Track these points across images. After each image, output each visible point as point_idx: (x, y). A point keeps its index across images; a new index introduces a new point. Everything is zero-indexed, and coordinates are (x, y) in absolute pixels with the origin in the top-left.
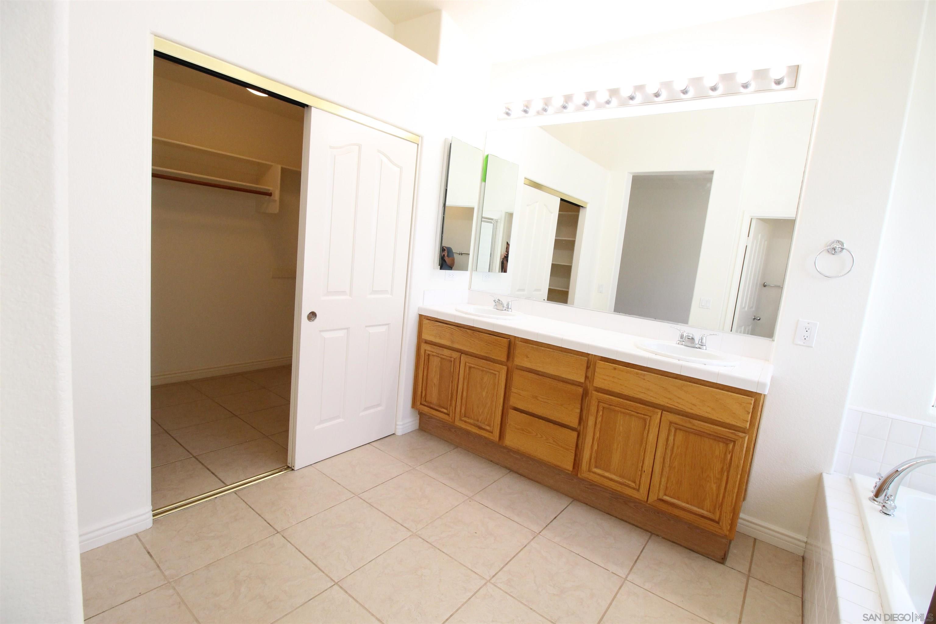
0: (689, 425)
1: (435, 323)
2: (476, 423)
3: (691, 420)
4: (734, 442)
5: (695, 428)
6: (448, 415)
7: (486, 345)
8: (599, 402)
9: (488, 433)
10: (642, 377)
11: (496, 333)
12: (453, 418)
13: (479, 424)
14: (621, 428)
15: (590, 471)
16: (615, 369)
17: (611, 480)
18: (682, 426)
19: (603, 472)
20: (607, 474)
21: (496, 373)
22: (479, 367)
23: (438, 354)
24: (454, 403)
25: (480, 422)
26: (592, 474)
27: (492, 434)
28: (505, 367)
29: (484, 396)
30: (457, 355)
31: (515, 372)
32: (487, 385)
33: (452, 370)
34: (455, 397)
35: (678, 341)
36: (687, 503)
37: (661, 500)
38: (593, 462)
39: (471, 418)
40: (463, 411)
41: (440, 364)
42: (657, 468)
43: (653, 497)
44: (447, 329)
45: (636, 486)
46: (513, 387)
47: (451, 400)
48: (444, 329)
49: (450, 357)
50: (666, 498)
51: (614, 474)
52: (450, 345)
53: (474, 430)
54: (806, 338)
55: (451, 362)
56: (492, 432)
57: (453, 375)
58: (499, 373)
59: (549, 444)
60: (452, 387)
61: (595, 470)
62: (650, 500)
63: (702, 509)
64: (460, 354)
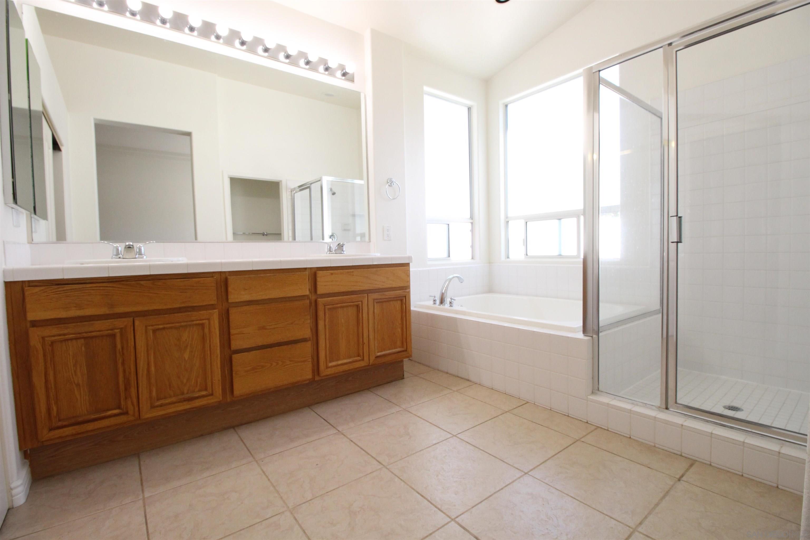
0: (383, 297)
1: (59, 288)
3: (384, 293)
4: (405, 297)
5: (387, 297)
6: (126, 413)
7: (181, 292)
8: (325, 306)
9: (206, 398)
10: (352, 274)
11: (192, 275)
12: (137, 414)
13: (186, 396)
14: (343, 320)
15: (327, 367)
16: (332, 274)
17: (343, 365)
18: (381, 299)
19: (336, 363)
20: (340, 362)
21: (204, 321)
22: (173, 325)
23: (79, 333)
24: (133, 392)
25: (187, 393)
26: (329, 369)
27: (211, 397)
28: (216, 311)
29: (187, 359)
30: (127, 322)
31: (233, 311)
32: (190, 342)
33: (119, 346)
34: (133, 382)
35: (328, 252)
36: (389, 350)
37: (377, 357)
38: (328, 359)
39: (170, 397)
40: (154, 394)
41: (83, 348)
42: (371, 337)
43: (372, 358)
44: (93, 290)
45: (361, 357)
46: (232, 329)
47: (126, 389)
48: (87, 291)
49: (112, 330)
50: (379, 354)
51: (344, 359)
52: (108, 312)
53: (186, 406)
54: (389, 236)
55: (114, 336)
56: (212, 395)
57: (123, 354)
58: (209, 319)
59: (287, 366)
60: (124, 371)
61: (330, 364)
62: (371, 362)
63: (397, 348)
64: (132, 319)
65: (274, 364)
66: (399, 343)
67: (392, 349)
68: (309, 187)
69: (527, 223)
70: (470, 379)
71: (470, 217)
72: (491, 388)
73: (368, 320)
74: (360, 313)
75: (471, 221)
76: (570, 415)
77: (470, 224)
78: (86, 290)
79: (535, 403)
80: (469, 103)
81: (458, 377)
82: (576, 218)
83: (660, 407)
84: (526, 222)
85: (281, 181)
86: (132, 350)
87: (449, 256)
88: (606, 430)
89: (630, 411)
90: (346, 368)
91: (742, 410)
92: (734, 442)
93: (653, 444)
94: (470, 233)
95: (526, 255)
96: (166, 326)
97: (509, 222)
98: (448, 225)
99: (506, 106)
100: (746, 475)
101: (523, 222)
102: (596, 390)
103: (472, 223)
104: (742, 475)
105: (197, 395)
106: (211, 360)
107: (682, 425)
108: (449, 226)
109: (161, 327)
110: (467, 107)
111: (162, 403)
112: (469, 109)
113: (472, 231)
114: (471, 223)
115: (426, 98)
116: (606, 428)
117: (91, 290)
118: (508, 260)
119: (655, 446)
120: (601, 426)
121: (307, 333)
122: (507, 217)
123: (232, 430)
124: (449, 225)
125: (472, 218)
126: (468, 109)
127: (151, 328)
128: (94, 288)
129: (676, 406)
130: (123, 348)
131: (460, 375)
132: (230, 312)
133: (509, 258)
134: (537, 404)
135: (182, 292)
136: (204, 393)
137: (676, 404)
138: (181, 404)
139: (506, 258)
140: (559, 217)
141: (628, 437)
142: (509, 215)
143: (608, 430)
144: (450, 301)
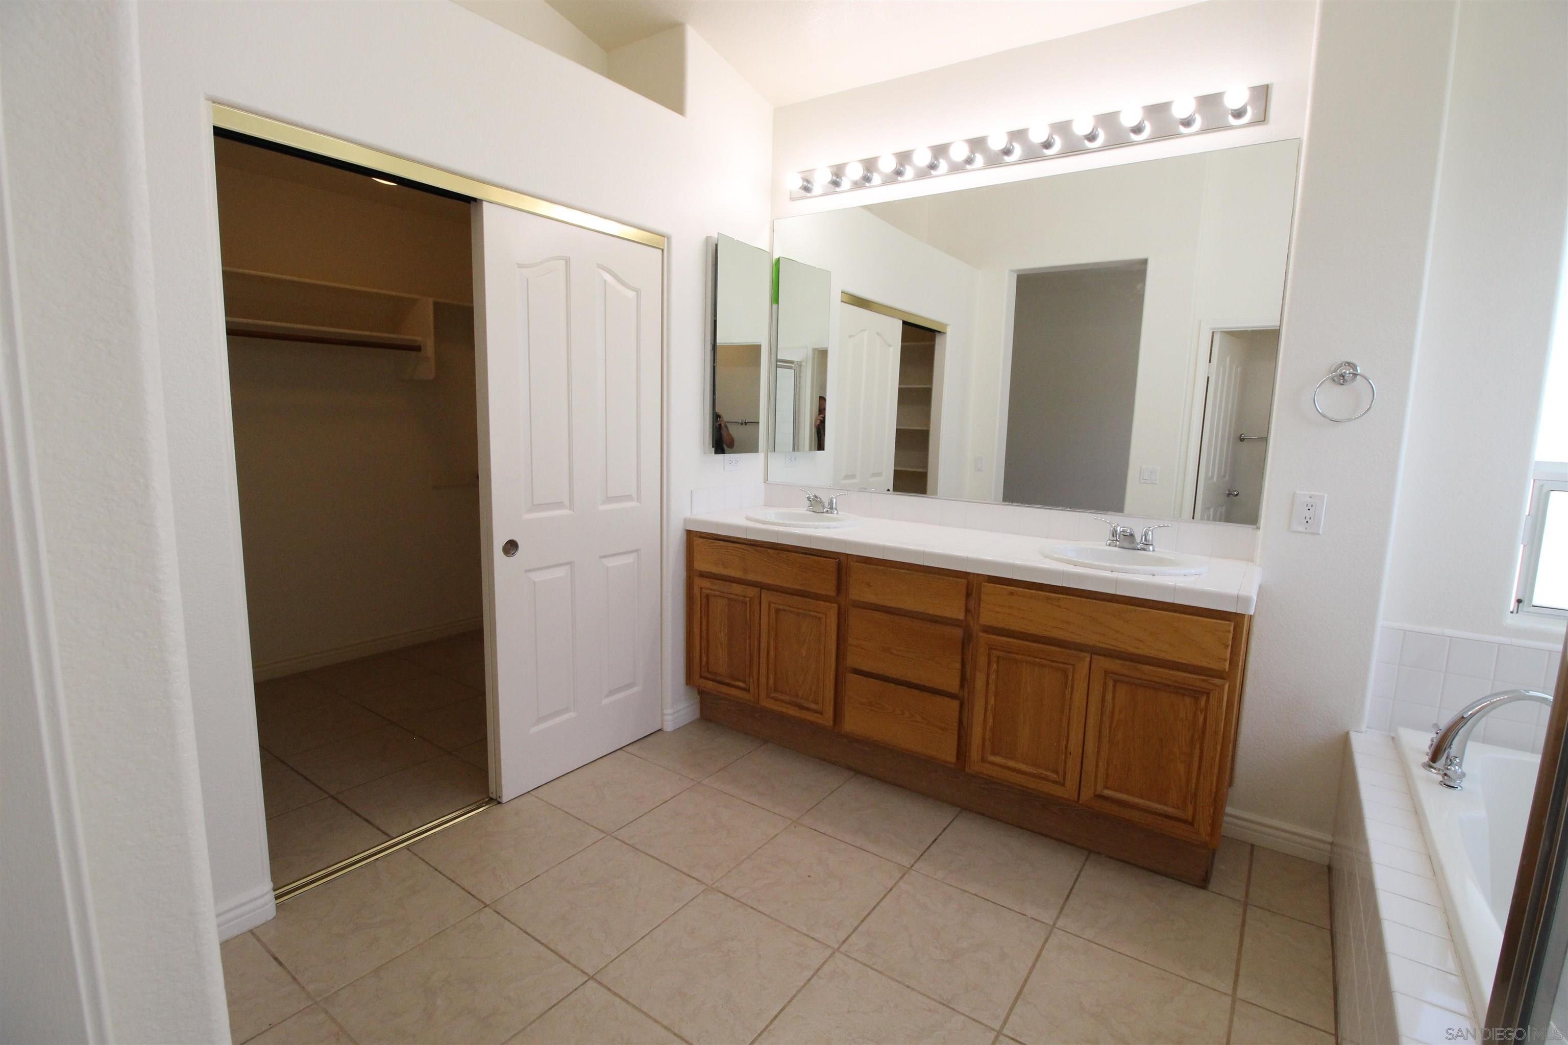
0: (1135, 674)
1: (714, 543)
2: (795, 699)
3: (1139, 665)
4: (1208, 694)
6: (747, 691)
7: (801, 571)
8: (991, 649)
9: (815, 714)
10: (1056, 603)
11: (815, 551)
13: (800, 702)
14: (1029, 688)
15: (983, 760)
16: (1012, 594)
17: (1019, 772)
18: (1125, 676)
19: (1005, 761)
21: (821, 615)
22: (794, 610)
24: (755, 671)
25: (801, 699)
26: (988, 767)
27: (822, 715)
28: (834, 606)
29: (804, 656)
30: (755, 593)
31: (854, 612)
32: (808, 637)
33: (748, 617)
35: (1109, 541)
36: (1142, 797)
37: (1103, 797)
38: (988, 745)
39: (787, 694)
40: (771, 682)
41: (727, 608)
42: (1091, 747)
43: (1086, 795)
45: (1059, 777)
46: (850, 637)
47: (750, 665)
48: (730, 550)
49: (744, 597)
50: (1107, 792)
51: (1023, 762)
52: (742, 577)
53: (792, 711)
54: (1309, 521)
55: (746, 604)
56: (823, 712)
57: (751, 627)
58: (828, 614)
60: (750, 645)
61: (992, 758)
62: (1084, 798)
63: (1166, 804)
64: (760, 591)
65: (899, 711)
67: (1150, 800)
73: (1086, 709)
74: (1067, 687)
86: (757, 624)
90: (1021, 780)
96: (787, 609)
105: (809, 706)
106: (824, 668)
109: (783, 608)
111: (776, 697)
117: (733, 550)
127: (775, 607)
128: (735, 548)
132: (851, 612)
136: (815, 706)
138: (793, 708)
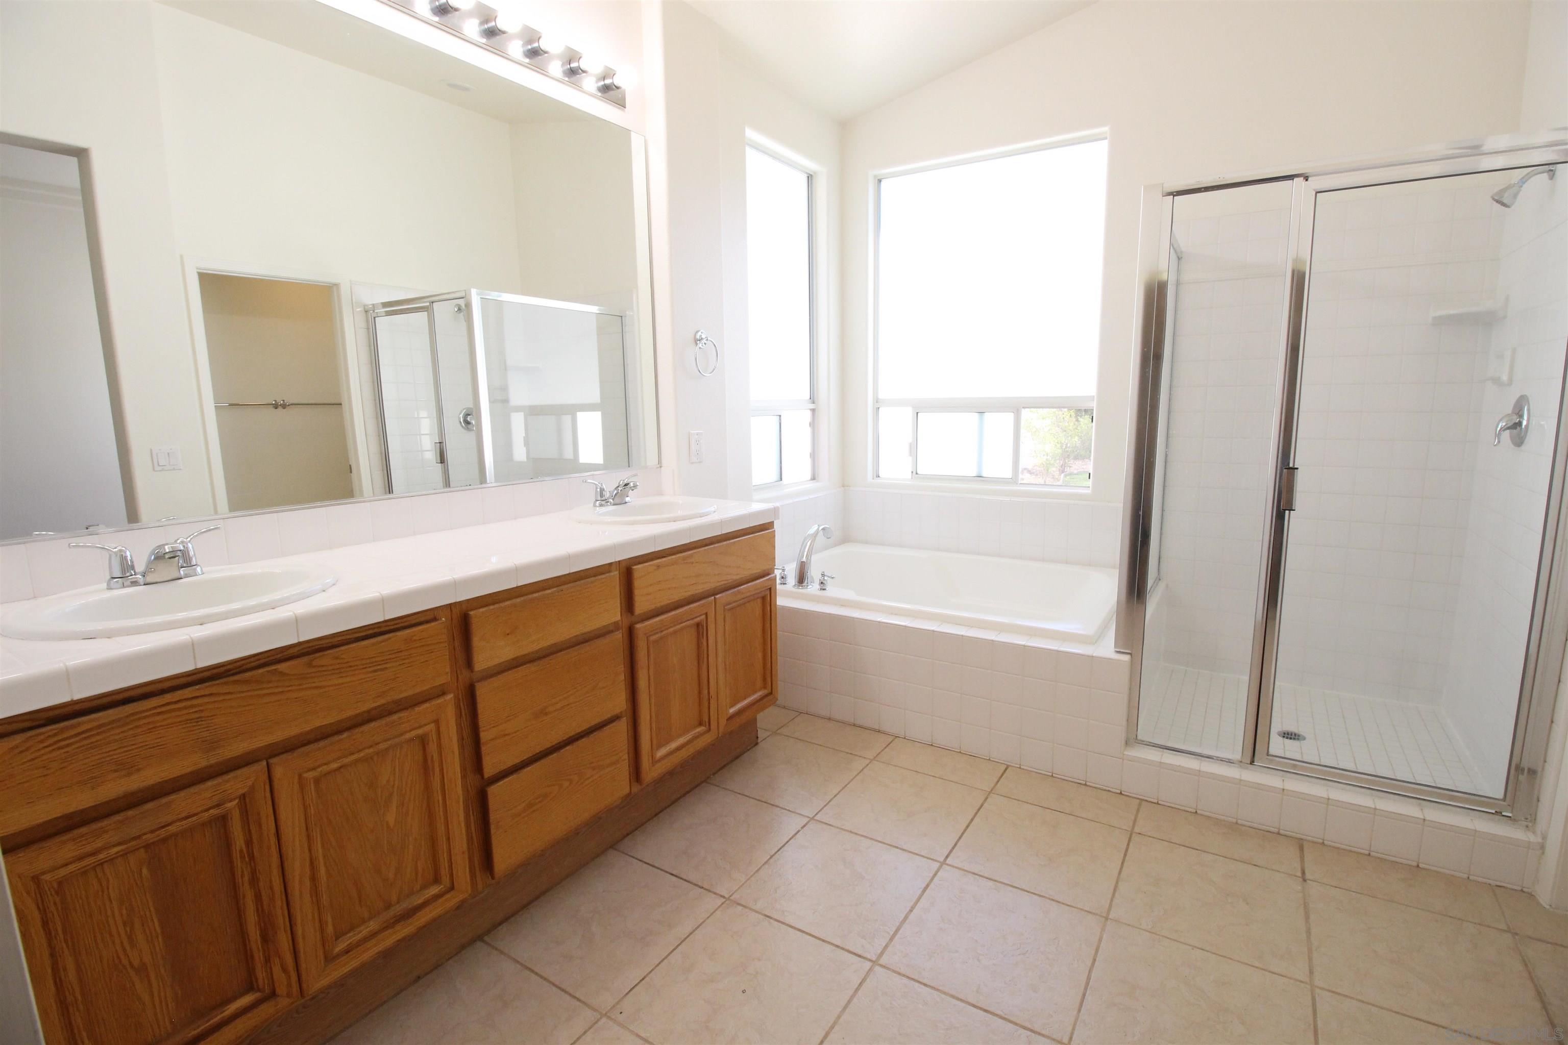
0: (738, 597)
2: (392, 912)
3: (738, 589)
4: (770, 589)
5: (742, 597)
9: (440, 901)
10: (690, 560)
11: (393, 623)
12: (295, 988)
13: (397, 909)
14: (674, 658)
15: (654, 762)
16: (658, 567)
17: (678, 749)
18: (735, 601)
19: (668, 748)
20: (673, 745)
22: (362, 754)
23: (134, 839)
24: (283, 940)
25: (398, 902)
26: (659, 765)
27: (452, 893)
28: (450, 696)
29: (391, 824)
30: (254, 774)
31: (482, 690)
32: (397, 783)
33: (239, 841)
34: (281, 920)
35: (598, 502)
36: (745, 699)
37: (731, 718)
38: (655, 742)
39: (363, 921)
40: (330, 929)
41: (145, 871)
42: (721, 681)
43: (723, 722)
44: (159, 714)
45: (706, 726)
46: (483, 731)
47: (265, 939)
48: (141, 722)
49: (218, 806)
50: (731, 712)
51: (680, 736)
52: (204, 763)
55: (223, 819)
56: (452, 888)
57: (252, 857)
58: (437, 722)
59: (587, 782)
60: (258, 897)
61: (659, 754)
62: (721, 730)
63: (757, 692)
64: (264, 763)
65: (566, 784)
66: (759, 682)
67: (749, 696)
68: (428, 309)
69: (919, 414)
70: (883, 728)
71: (809, 397)
72: (931, 744)
73: (716, 649)
74: (703, 637)
75: (812, 406)
76: (1088, 783)
77: (809, 413)
78: (139, 719)
79: (1022, 767)
80: (812, 166)
81: (854, 725)
82: (1013, 414)
83: (1241, 762)
84: (917, 413)
85: (337, 285)
86: (273, 841)
87: (781, 479)
88: (1155, 803)
89: (1199, 773)
90: (684, 754)
91: (1304, 739)
92: (1358, 808)
93: (1234, 821)
94: (809, 430)
95: (914, 473)
96: (346, 761)
97: (880, 409)
98: (778, 417)
99: (880, 181)
100: (1374, 853)
101: (909, 412)
102: (1132, 740)
103: (813, 410)
104: (1369, 855)
105: (420, 901)
106: (445, 812)
107: (1283, 790)
108: (780, 420)
109: (335, 765)
110: (807, 173)
111: (349, 944)
112: (810, 178)
113: (813, 424)
114: (811, 409)
115: (750, 153)
116: (1155, 801)
117: (154, 715)
118: (878, 480)
119: (1237, 823)
120: (1146, 798)
121: (620, 703)
122: (877, 400)
123: (479, 944)
124: (782, 417)
125: (813, 399)
126: (808, 177)
127: (311, 775)
128: (159, 710)
129: (1267, 758)
130: (249, 843)
131: (858, 722)
132: (478, 693)
133: (879, 477)
134: (1025, 768)
135: (375, 671)
136: (434, 890)
137: (1267, 757)
138: (390, 931)
139: (875, 476)
140: (981, 408)
141: (1192, 811)
142: (880, 396)
143: (1158, 803)
144: (820, 580)
